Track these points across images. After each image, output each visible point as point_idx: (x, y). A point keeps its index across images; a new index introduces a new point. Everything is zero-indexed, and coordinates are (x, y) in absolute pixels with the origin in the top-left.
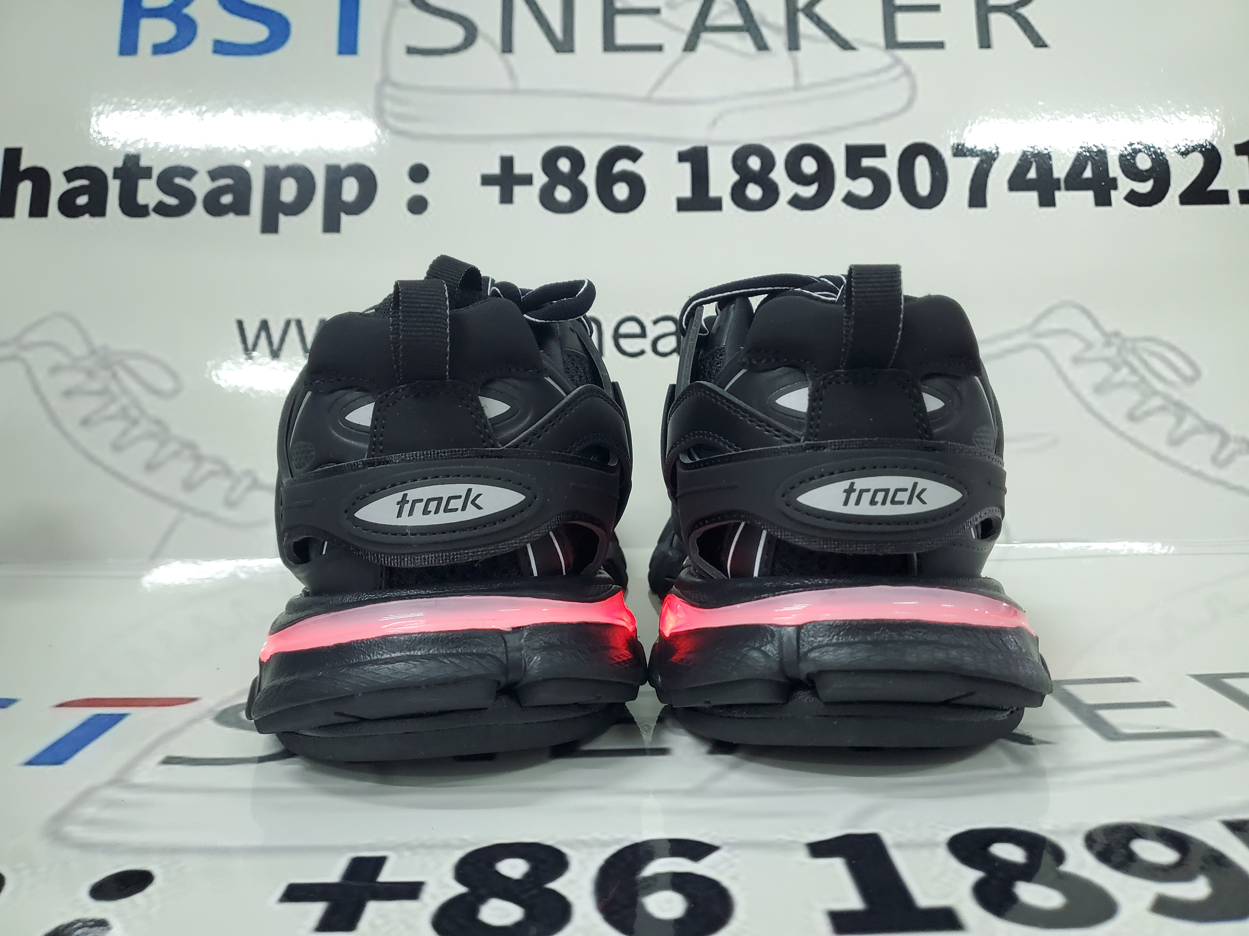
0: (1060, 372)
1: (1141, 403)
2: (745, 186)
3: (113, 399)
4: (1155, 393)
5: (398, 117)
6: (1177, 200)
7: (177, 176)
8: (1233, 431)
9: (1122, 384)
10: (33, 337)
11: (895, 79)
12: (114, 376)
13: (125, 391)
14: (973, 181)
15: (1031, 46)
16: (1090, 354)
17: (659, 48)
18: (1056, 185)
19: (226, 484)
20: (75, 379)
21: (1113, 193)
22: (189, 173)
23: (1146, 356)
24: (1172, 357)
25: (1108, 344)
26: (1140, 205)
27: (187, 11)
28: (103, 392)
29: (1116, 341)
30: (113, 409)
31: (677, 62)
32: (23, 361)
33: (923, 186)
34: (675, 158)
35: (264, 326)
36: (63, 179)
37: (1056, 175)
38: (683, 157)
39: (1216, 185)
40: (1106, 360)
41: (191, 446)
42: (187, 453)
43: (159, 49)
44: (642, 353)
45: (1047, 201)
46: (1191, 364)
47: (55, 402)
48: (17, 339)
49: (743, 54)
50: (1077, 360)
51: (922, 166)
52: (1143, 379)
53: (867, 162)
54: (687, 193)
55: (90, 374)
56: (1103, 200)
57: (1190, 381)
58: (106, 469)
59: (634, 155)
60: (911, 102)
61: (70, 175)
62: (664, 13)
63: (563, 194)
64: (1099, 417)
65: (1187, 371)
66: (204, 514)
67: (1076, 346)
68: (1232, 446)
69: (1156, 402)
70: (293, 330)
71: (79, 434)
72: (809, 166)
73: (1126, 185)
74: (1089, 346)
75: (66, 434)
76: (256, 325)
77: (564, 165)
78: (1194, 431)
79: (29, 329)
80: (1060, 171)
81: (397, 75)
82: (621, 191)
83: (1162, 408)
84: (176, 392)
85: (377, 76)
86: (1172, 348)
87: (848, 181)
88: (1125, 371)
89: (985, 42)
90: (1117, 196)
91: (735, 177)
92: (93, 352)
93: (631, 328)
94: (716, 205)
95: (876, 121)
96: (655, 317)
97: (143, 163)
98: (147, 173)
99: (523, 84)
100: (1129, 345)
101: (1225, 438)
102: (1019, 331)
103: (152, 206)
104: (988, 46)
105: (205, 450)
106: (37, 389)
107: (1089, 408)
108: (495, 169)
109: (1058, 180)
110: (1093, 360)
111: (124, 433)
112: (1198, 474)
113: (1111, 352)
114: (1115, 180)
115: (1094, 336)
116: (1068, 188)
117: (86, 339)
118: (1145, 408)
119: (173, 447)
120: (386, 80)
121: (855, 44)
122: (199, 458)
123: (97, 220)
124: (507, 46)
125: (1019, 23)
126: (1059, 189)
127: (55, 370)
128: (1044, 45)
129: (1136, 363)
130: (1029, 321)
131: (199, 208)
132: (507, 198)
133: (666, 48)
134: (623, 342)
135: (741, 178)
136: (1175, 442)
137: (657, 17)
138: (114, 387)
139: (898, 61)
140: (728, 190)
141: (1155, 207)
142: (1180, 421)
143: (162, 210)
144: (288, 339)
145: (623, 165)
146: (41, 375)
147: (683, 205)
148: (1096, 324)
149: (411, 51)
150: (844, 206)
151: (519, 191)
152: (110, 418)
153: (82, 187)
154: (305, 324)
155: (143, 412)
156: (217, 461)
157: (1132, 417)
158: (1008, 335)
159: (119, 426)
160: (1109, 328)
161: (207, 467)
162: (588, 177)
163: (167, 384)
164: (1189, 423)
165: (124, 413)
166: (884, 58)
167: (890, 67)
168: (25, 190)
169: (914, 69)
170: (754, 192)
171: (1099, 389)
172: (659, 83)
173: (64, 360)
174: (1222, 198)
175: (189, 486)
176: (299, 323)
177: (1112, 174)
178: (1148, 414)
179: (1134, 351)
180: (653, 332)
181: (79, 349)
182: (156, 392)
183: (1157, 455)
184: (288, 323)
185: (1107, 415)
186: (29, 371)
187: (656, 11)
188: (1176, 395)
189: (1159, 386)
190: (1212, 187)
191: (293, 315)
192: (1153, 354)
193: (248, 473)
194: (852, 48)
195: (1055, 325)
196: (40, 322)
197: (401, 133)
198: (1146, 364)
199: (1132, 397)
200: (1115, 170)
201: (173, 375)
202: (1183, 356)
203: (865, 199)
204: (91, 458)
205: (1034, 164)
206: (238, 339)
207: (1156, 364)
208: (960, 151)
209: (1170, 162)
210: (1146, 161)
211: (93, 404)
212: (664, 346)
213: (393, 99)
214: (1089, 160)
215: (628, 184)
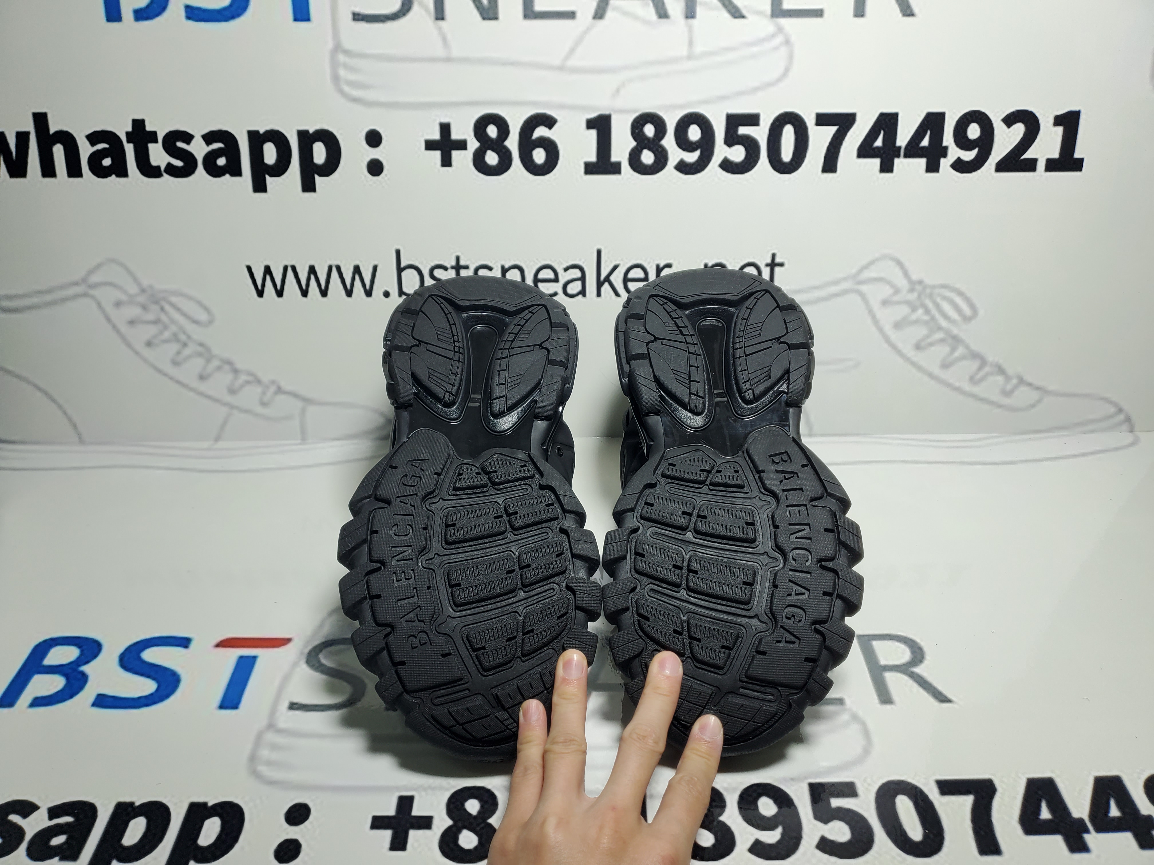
0: (871, 312)
1: (928, 336)
2: (641, 152)
3: (166, 327)
4: (940, 328)
5: (352, 83)
6: (993, 167)
7: (179, 140)
8: (990, 358)
10: (95, 278)
11: (776, 49)
12: (162, 309)
13: (173, 321)
14: (828, 149)
15: (900, 15)
16: (896, 298)
17: (571, 15)
18: (896, 152)
19: (259, 390)
20: (135, 312)
21: (942, 160)
22: (187, 138)
23: (939, 300)
24: (958, 300)
25: (912, 290)
26: (962, 172)
28: (156, 322)
29: (919, 288)
30: (167, 334)
31: (588, 30)
32: (93, 297)
33: (787, 154)
34: (584, 125)
35: (268, 270)
36: (87, 143)
37: (898, 143)
38: (591, 124)
39: (1028, 155)
40: (908, 303)
41: (229, 363)
42: (227, 367)
43: (139, 15)
45: (887, 167)
46: (973, 306)
47: (124, 329)
48: (84, 280)
49: (646, 22)
50: (885, 303)
51: (788, 133)
52: (933, 318)
53: (743, 130)
54: (593, 157)
55: (144, 308)
56: (933, 167)
57: (967, 319)
58: (171, 378)
59: (549, 122)
60: (787, 70)
61: (92, 139)
63: (492, 158)
64: (894, 347)
65: (968, 311)
66: (247, 411)
67: (886, 291)
68: (987, 369)
69: (939, 335)
70: (290, 274)
71: (146, 352)
72: (694, 133)
73: (954, 153)
74: (897, 291)
75: (137, 353)
76: (262, 269)
77: (492, 131)
78: (963, 358)
79: (90, 272)
80: (902, 140)
81: (347, 44)
82: (539, 156)
83: (942, 341)
84: (211, 322)
85: (330, 45)
86: (961, 294)
87: (726, 147)
88: (920, 311)
90: (945, 163)
91: (633, 144)
93: (546, 274)
94: (615, 169)
95: (756, 90)
96: (565, 265)
97: (149, 128)
98: (153, 137)
99: (456, 52)
100: (928, 291)
101: (983, 362)
102: (845, 279)
103: (163, 168)
104: (862, 15)
105: (239, 365)
106: (108, 319)
107: (887, 340)
108: (436, 135)
109: (900, 148)
110: (898, 303)
111: (179, 353)
112: (957, 389)
113: (913, 297)
114: (946, 148)
115: (902, 282)
116: (906, 156)
117: (136, 280)
118: (929, 340)
119: (215, 363)
120: (338, 48)
121: (744, 12)
122: (236, 371)
123: (122, 180)
126: (898, 156)
127: (118, 304)
128: (912, 14)
129: (930, 305)
130: (854, 271)
131: (200, 169)
132: (446, 162)
133: (578, 15)
134: (541, 286)
135: (638, 144)
136: (945, 365)
138: (164, 318)
139: (780, 30)
140: (627, 155)
141: (974, 174)
142: (953, 350)
143: (171, 170)
144: (287, 281)
145: (540, 132)
146: (109, 309)
147: (590, 169)
148: (906, 274)
149: (357, 17)
150: (720, 170)
151: (456, 155)
152: (166, 341)
153: (104, 149)
154: (298, 270)
155: (189, 337)
156: (250, 374)
157: (918, 347)
158: (836, 283)
159: (174, 347)
160: (915, 277)
161: (243, 378)
162: (512, 143)
163: (203, 317)
164: (960, 351)
165: (175, 338)
166: (769, 26)
167: (773, 36)
168: (59, 152)
169: (793, 39)
170: (648, 157)
171: (898, 326)
172: (572, 51)
173: (124, 298)
174: (1031, 166)
175: (232, 391)
176: (294, 269)
177: (945, 144)
178: (931, 344)
179: (931, 296)
180: (563, 277)
181: (133, 289)
182: (196, 322)
183: (931, 376)
184: (285, 268)
185: (900, 345)
186: (99, 305)
188: (955, 331)
189: (944, 323)
190: (1025, 156)
191: (289, 263)
192: (945, 298)
193: (273, 382)
195: (873, 275)
196: (99, 266)
197: (355, 100)
198: (937, 306)
199: (922, 331)
200: (948, 139)
201: (206, 309)
202: (968, 301)
203: (737, 165)
204: (159, 371)
205: (882, 133)
206: (250, 281)
207: (947, 307)
208: (823, 120)
209: (996, 132)
210: (976, 130)
211: (151, 331)
212: (572, 289)
213: (346, 66)
214: (929, 129)
215: (545, 149)
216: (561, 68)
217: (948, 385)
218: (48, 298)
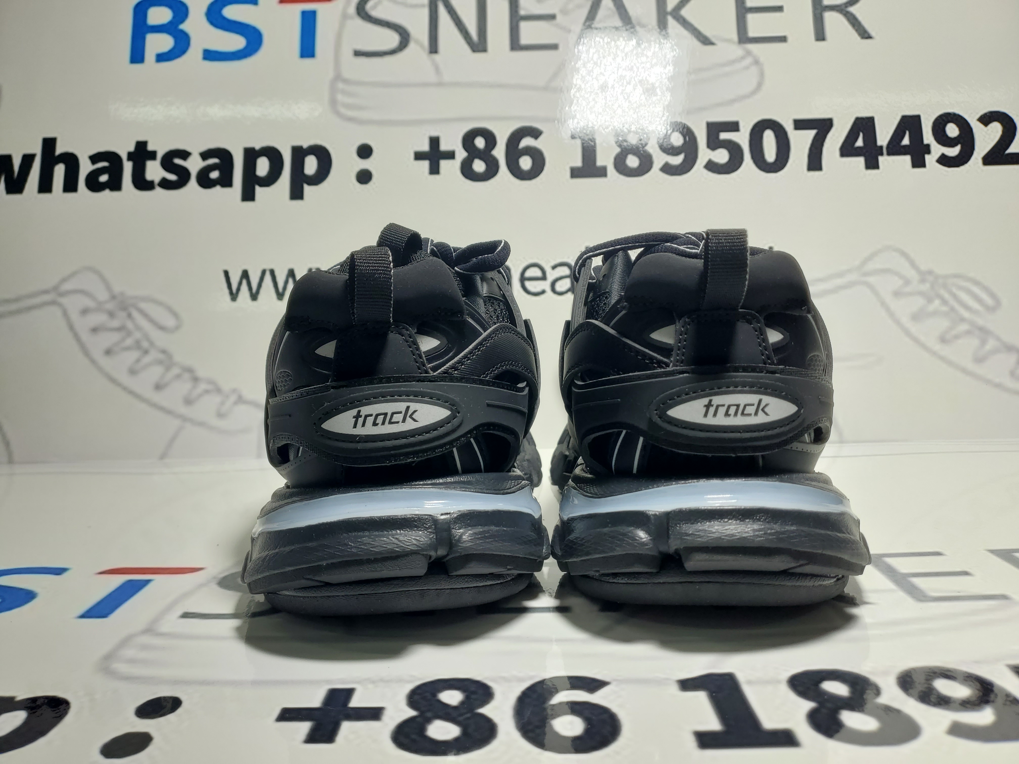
0: (883, 304)
1: (951, 328)
2: (625, 157)
3: (129, 334)
4: (963, 320)
5: (349, 107)
6: (980, 162)
7: (176, 157)
9: (935, 313)
10: (67, 286)
11: (747, 68)
12: (130, 316)
13: (138, 328)
14: (811, 150)
15: (858, 38)
16: (908, 289)
17: (555, 47)
18: (879, 151)
19: (218, 400)
20: (99, 319)
21: (927, 157)
22: (185, 155)
23: (954, 290)
24: (976, 290)
25: (923, 281)
26: (949, 166)
27: (182, 27)
28: (121, 329)
29: (930, 278)
30: (129, 342)
32: (60, 305)
33: (770, 154)
34: (569, 135)
35: (245, 275)
36: (89, 162)
37: (879, 143)
38: (575, 135)
39: (1012, 149)
40: (921, 294)
41: (190, 370)
42: (187, 376)
43: (161, 58)
44: (543, 292)
45: (872, 164)
46: (993, 295)
47: (85, 336)
48: (55, 288)
50: (897, 294)
51: (769, 137)
52: (953, 309)
53: (724, 136)
54: (578, 163)
55: (111, 315)
56: (919, 163)
57: (991, 310)
58: (125, 389)
59: (535, 133)
60: (759, 86)
61: (94, 159)
62: (559, 18)
63: (479, 166)
64: (916, 340)
65: (989, 301)
66: (201, 424)
67: (897, 283)
69: (964, 327)
70: (268, 277)
71: (104, 362)
72: (677, 139)
73: (937, 150)
74: (907, 282)
75: (93, 362)
76: (239, 274)
77: (480, 142)
78: (995, 351)
79: (64, 280)
80: (883, 138)
81: (346, 74)
82: (526, 163)
83: (968, 333)
84: (177, 328)
85: (331, 74)
86: (977, 283)
87: (709, 151)
88: (937, 302)
89: (820, 36)
90: (931, 159)
91: (617, 151)
92: (113, 297)
93: (534, 272)
94: (602, 172)
95: (732, 102)
96: (553, 263)
97: (150, 148)
98: (152, 155)
99: (447, 78)
100: (940, 281)
102: (849, 271)
103: (157, 181)
104: (823, 39)
105: (201, 373)
106: (71, 327)
107: (907, 333)
108: (425, 147)
109: (881, 147)
110: (911, 294)
111: (138, 361)
112: (998, 386)
113: (925, 287)
114: (928, 146)
115: (911, 274)
116: (889, 154)
117: (108, 287)
118: (954, 332)
120: (338, 77)
121: (713, 40)
122: (196, 380)
123: (115, 194)
124: (434, 48)
125: (849, 20)
126: (882, 154)
127: (85, 312)
128: (869, 37)
129: (947, 296)
130: (857, 262)
131: (193, 182)
132: (435, 170)
133: (561, 46)
134: (528, 284)
135: (622, 151)
136: (979, 360)
137: (554, 22)
138: (130, 325)
139: (748, 53)
140: (612, 160)
141: (962, 168)
142: (983, 342)
143: (165, 184)
144: (264, 285)
145: (526, 142)
146: (75, 316)
147: (575, 173)
148: (913, 264)
149: (358, 54)
150: (705, 172)
151: (444, 164)
152: (128, 349)
153: (104, 168)
154: (277, 273)
155: (152, 344)
156: (211, 382)
157: (943, 340)
158: (840, 275)
159: (134, 355)
160: (923, 268)
161: (203, 386)
162: (499, 152)
163: (170, 322)
164: (991, 344)
165: (137, 345)
166: (737, 51)
167: (743, 58)
168: (59, 171)
169: (762, 59)
170: (633, 161)
171: (916, 317)
172: (556, 75)
173: (92, 305)
175: (188, 401)
176: (272, 272)
177: (926, 142)
178: (957, 337)
179: (945, 286)
180: (552, 275)
181: (103, 295)
182: (162, 328)
183: (965, 371)
184: (264, 272)
185: (922, 338)
186: (65, 313)
187: (552, 17)
188: (980, 322)
189: (966, 314)
190: (1010, 151)
191: (268, 267)
192: (960, 288)
193: (234, 391)
194: (712, 44)
195: (879, 266)
196: (73, 275)
197: (351, 119)
198: (955, 296)
199: (943, 324)
200: (928, 137)
201: (175, 315)
202: (986, 289)
203: (723, 166)
204: (113, 381)
205: (861, 135)
206: (225, 285)
207: (963, 296)
208: (800, 125)
209: (975, 130)
210: (954, 130)
211: (114, 337)
212: (561, 287)
213: (344, 92)
214: (907, 130)
215: (531, 157)
216: (546, 88)
217: (988, 382)
218: (13, 307)
